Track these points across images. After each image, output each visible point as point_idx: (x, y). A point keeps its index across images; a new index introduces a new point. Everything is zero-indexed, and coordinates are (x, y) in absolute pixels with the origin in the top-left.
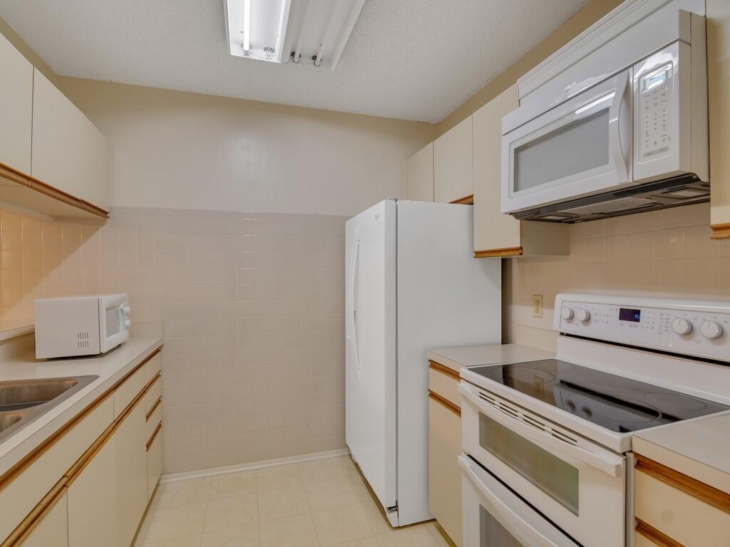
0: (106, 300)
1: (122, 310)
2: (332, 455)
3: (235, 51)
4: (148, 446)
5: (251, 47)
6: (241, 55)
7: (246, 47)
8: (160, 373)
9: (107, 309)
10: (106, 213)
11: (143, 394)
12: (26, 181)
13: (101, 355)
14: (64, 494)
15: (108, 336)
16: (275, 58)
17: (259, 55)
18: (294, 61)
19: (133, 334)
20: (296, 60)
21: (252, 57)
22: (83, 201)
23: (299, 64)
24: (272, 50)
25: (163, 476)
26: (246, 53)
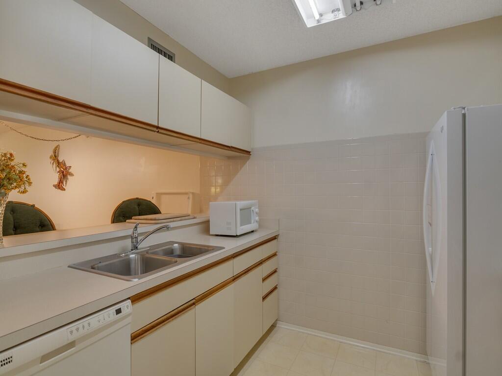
0: (241, 204)
1: (253, 211)
2: (414, 357)
3: (310, 24)
4: (264, 298)
5: (321, 15)
6: (314, 24)
7: (317, 17)
8: (277, 253)
9: (241, 210)
10: (249, 152)
11: (259, 264)
12: (198, 141)
13: (236, 236)
14: (193, 308)
15: (241, 226)
16: (341, 15)
17: (329, 18)
18: (357, 11)
19: (261, 225)
20: (358, 8)
21: (323, 22)
22: (232, 147)
23: (363, 11)
24: (338, 10)
25: (278, 322)
26: (318, 21)
